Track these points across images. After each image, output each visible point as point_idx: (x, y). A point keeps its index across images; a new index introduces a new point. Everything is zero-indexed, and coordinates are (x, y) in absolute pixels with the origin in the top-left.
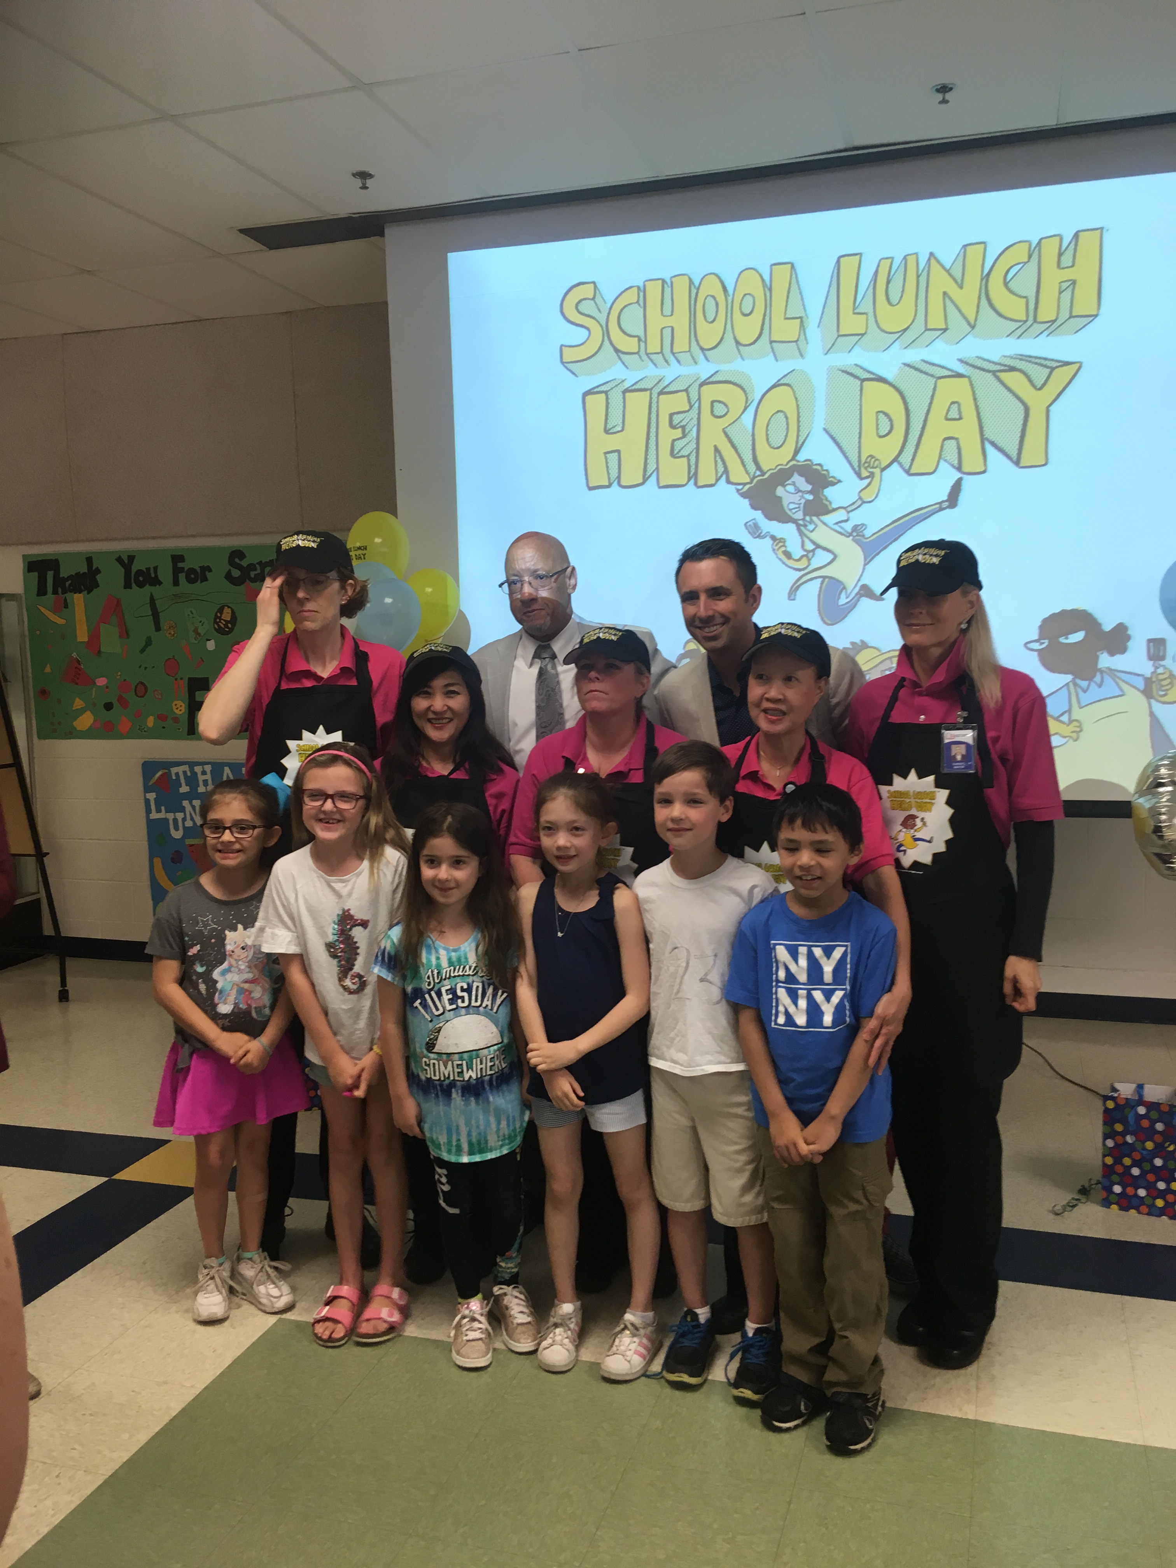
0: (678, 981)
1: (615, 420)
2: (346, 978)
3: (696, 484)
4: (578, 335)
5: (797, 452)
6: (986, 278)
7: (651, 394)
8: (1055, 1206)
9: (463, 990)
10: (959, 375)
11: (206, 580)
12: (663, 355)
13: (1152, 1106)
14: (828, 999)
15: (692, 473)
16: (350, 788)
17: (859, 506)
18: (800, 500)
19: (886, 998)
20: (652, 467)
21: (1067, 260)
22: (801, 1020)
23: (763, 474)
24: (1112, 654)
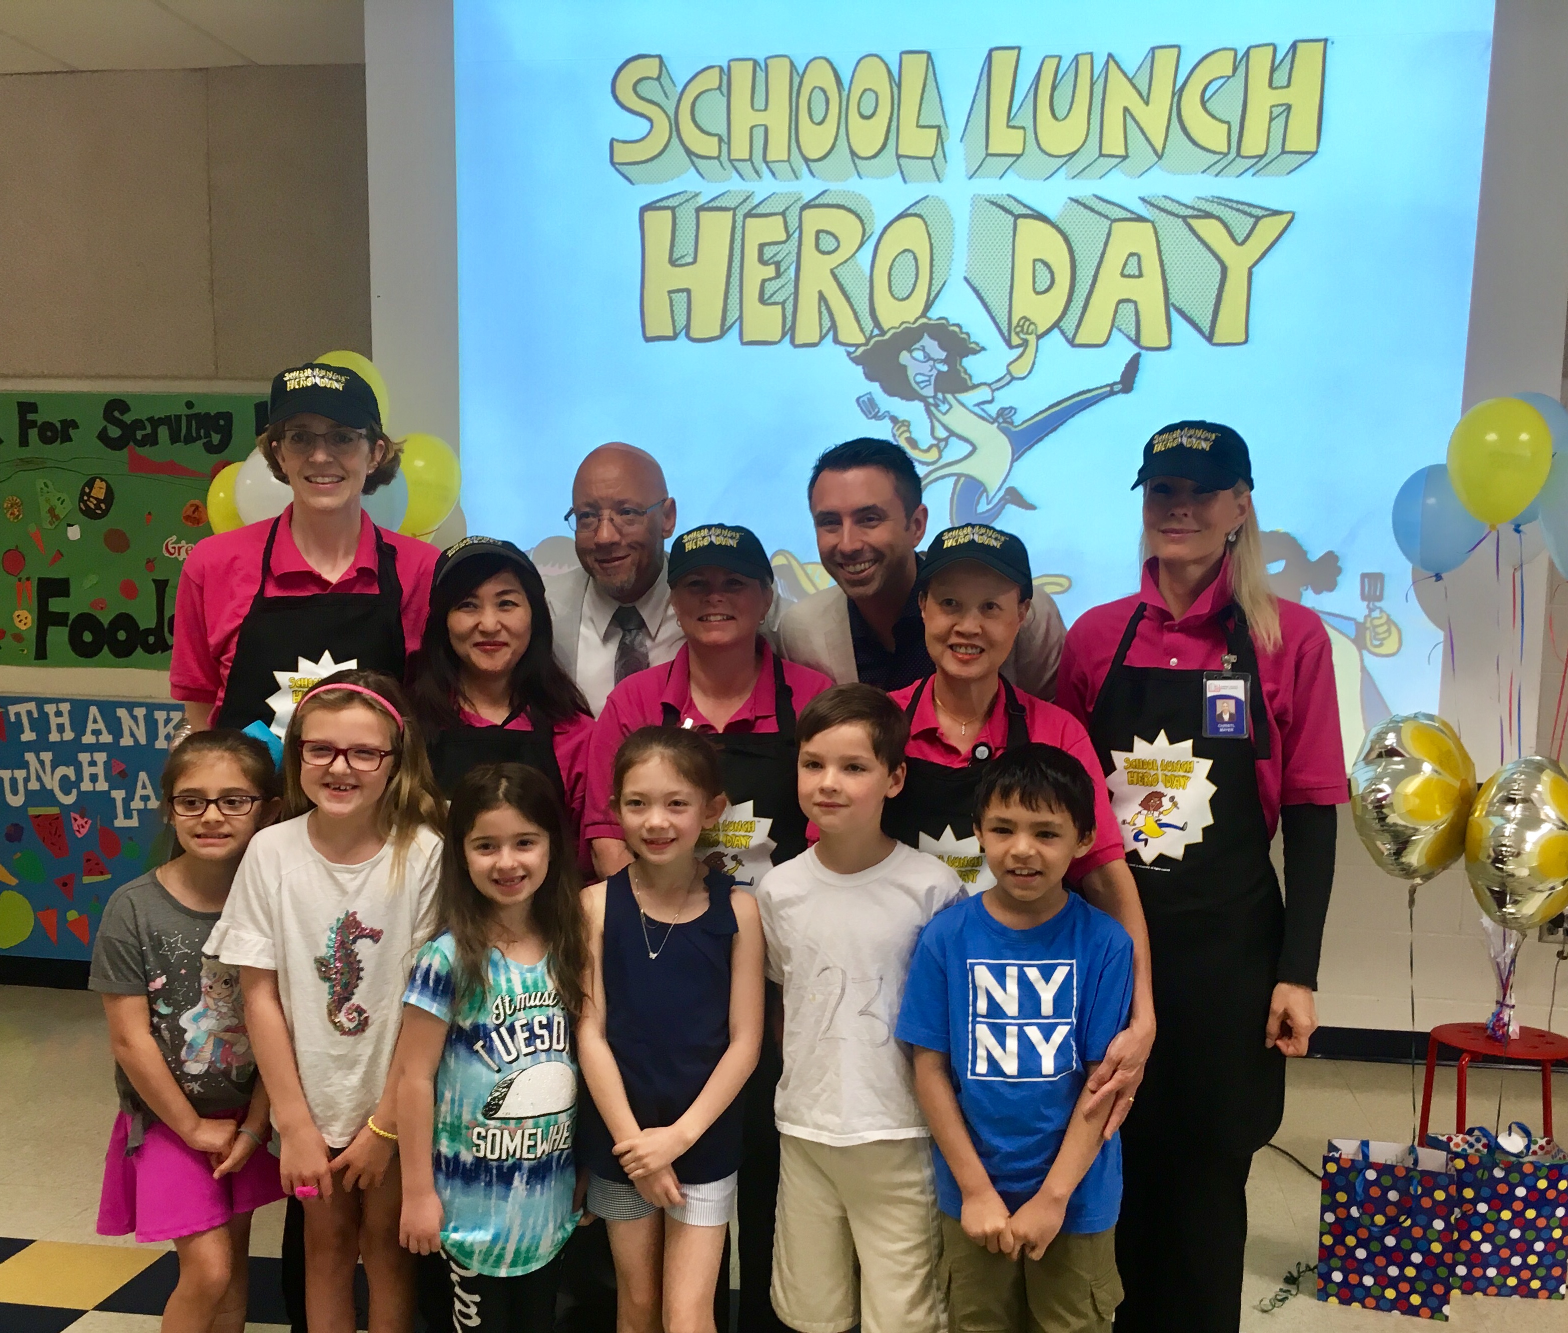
0: (828, 1015)
1: (685, 247)
2: (340, 1011)
3: (792, 341)
4: (638, 127)
5: (928, 306)
6: (1178, 94)
7: (734, 215)
8: (1262, 1301)
9: (542, 1026)
10: (1140, 219)
11: (69, 439)
12: (752, 163)
13: (1384, 1169)
14: (1047, 1039)
15: (788, 327)
16: (373, 740)
17: (1008, 383)
18: (931, 371)
19: (1122, 1038)
20: (733, 315)
21: (1281, 77)
22: (1011, 1066)
23: (883, 332)
24: (1318, 591)
